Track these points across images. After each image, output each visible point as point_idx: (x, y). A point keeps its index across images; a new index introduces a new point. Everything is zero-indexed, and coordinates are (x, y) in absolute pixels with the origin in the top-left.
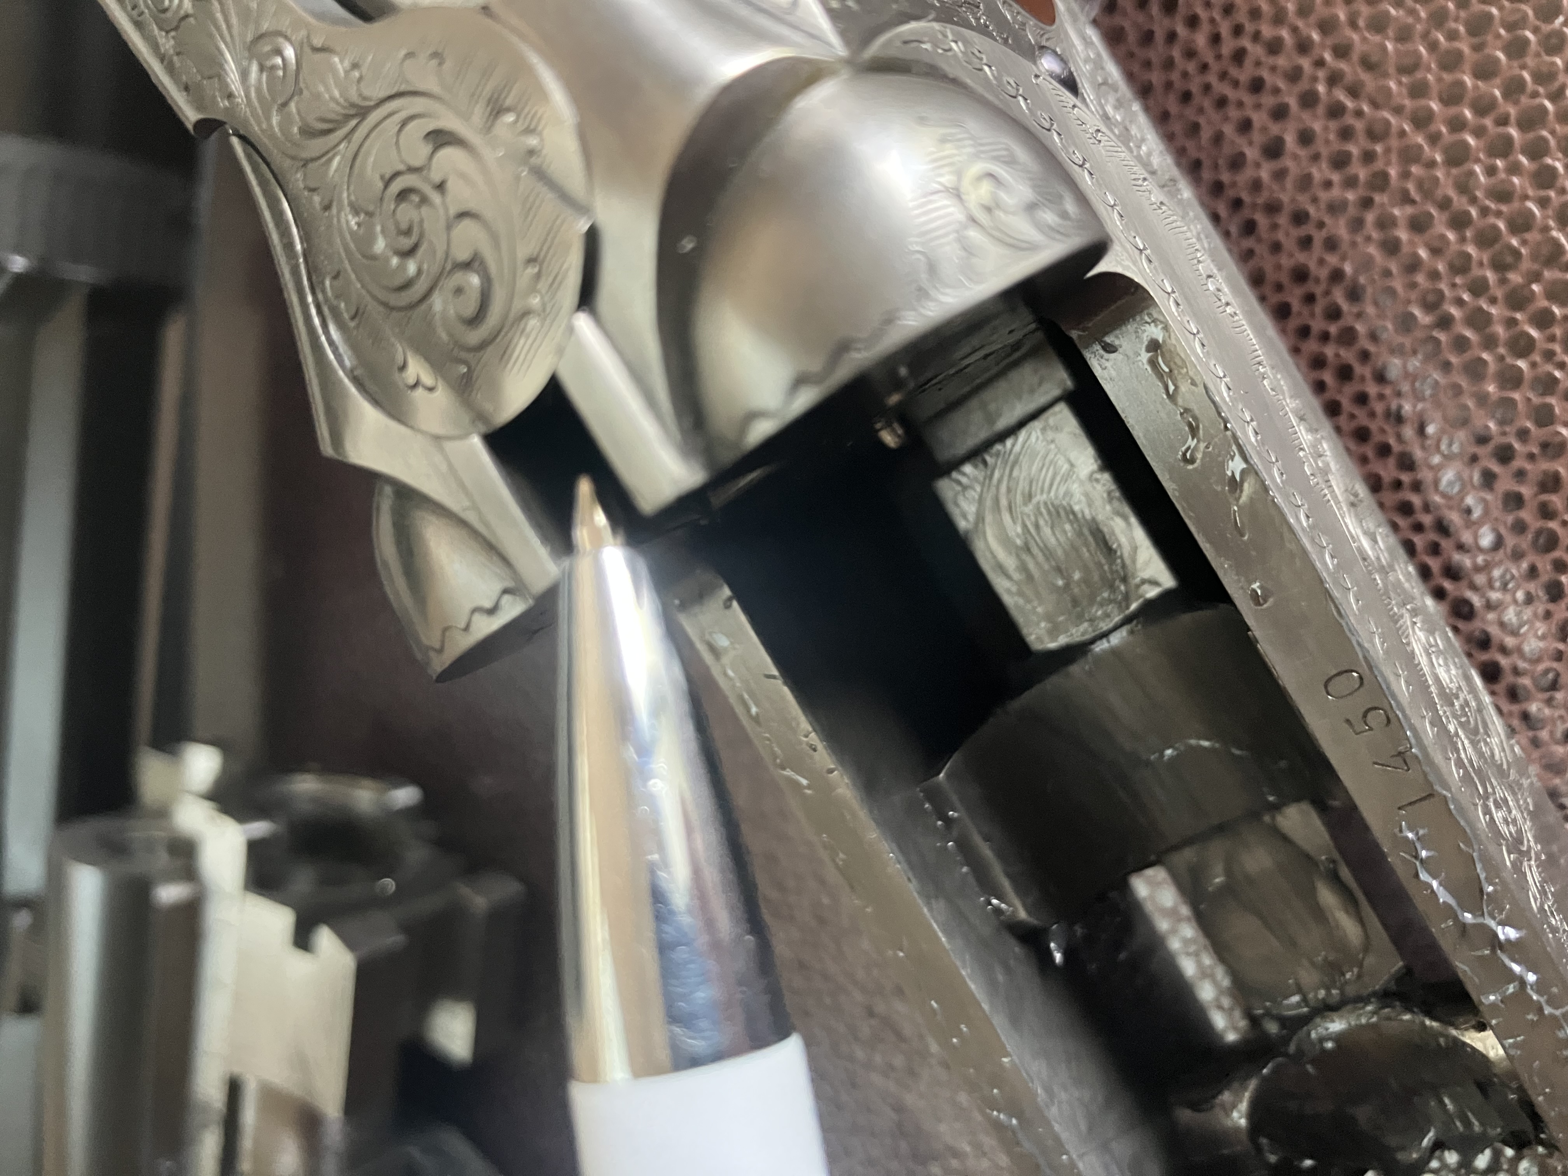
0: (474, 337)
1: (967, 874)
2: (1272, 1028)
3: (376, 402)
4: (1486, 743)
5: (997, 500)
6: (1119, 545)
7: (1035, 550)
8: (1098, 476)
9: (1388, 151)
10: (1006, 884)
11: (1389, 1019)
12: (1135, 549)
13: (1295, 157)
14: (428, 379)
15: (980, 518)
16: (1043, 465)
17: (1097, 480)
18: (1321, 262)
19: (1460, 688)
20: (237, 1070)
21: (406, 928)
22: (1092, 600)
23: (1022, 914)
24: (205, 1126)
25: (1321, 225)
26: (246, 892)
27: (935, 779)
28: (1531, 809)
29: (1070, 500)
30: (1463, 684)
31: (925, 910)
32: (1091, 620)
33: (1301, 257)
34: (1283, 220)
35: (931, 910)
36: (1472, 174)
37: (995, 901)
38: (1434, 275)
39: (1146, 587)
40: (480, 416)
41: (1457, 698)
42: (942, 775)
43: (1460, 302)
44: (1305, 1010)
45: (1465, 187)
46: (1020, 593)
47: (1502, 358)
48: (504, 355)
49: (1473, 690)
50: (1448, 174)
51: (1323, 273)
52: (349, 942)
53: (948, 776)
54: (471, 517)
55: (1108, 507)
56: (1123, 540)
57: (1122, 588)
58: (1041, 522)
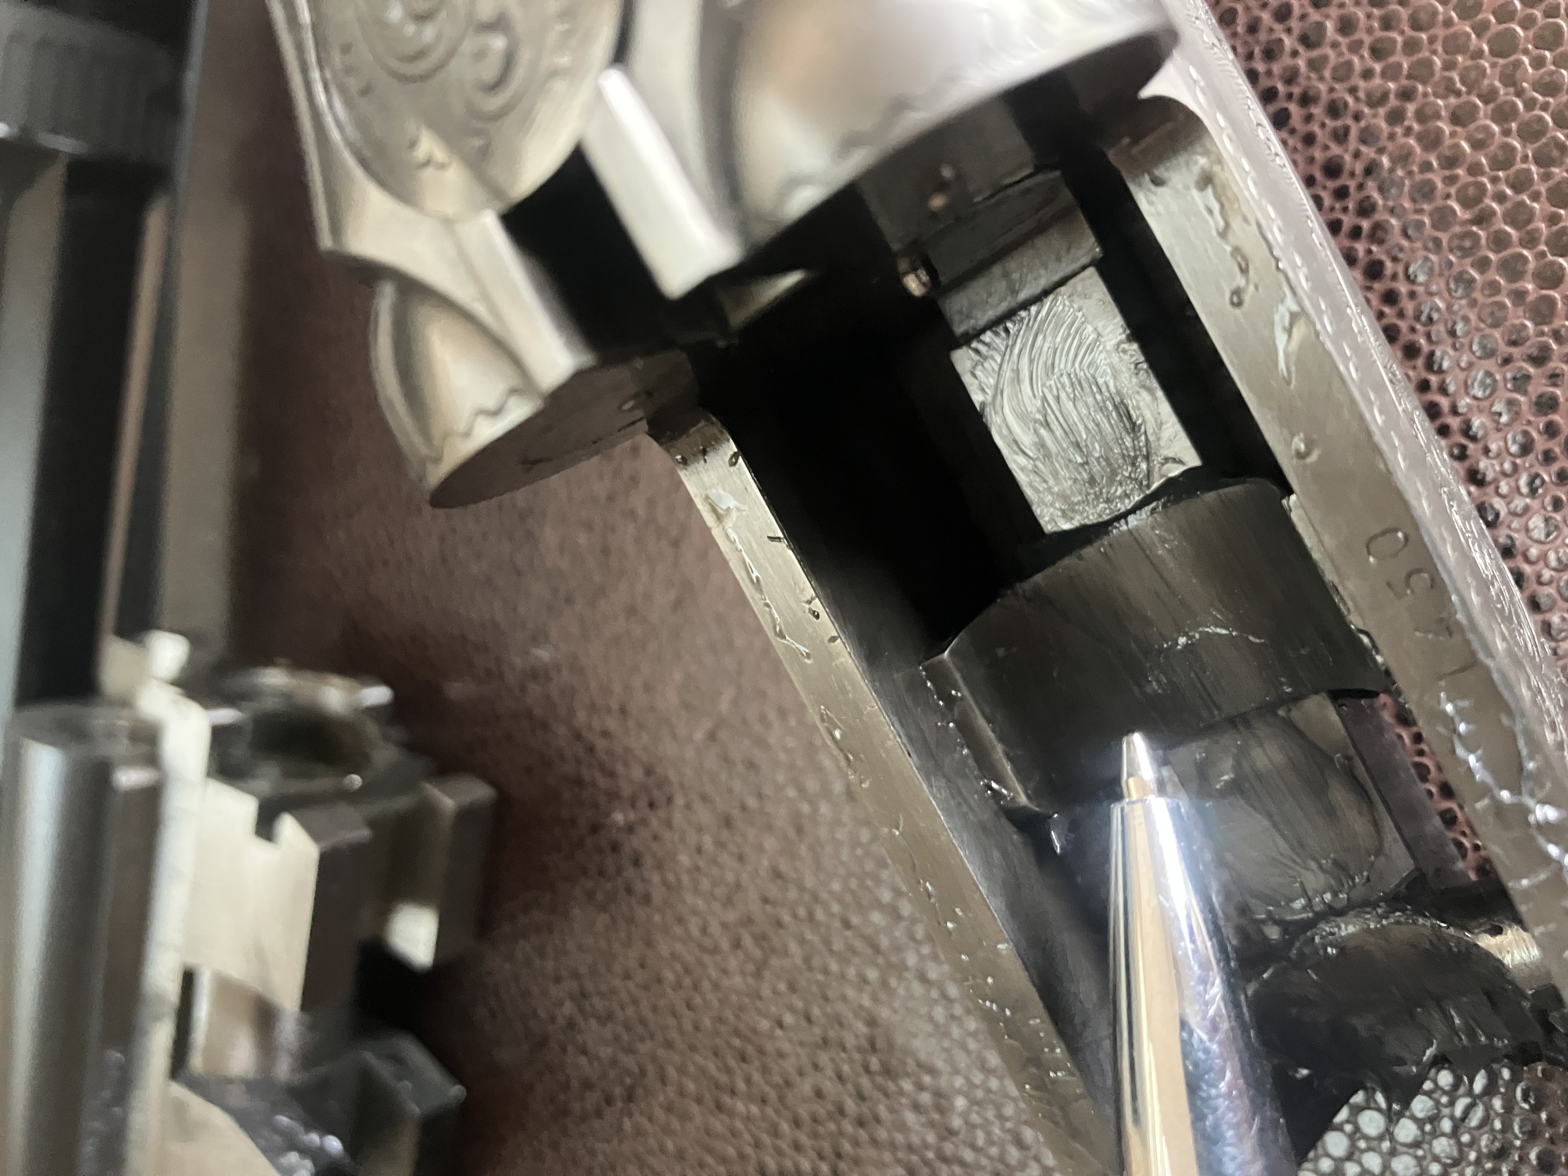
0: (494, 103)
1: (967, 756)
2: (1273, 933)
3: (383, 184)
4: (1520, 635)
5: (1017, 372)
6: (1144, 421)
7: (1055, 426)
8: (1126, 346)
9: (1432, 40)
10: (1008, 768)
11: (1398, 923)
12: (1160, 425)
13: (1335, 45)
14: (440, 154)
15: (998, 391)
16: (1069, 335)
17: (1124, 351)
18: (1357, 155)
19: (1494, 576)
20: (192, 961)
21: (372, 824)
22: (1111, 481)
23: (1023, 800)
24: (158, 1018)
25: (1357, 117)
26: (209, 779)
27: (940, 657)
28: (1562, 705)
29: (1096, 371)
30: (1497, 574)
31: (925, 787)
32: (1108, 501)
33: (1335, 150)
34: (1317, 111)
35: (930, 786)
36: (1518, 64)
37: (995, 786)
38: (1475, 169)
39: (1169, 465)
40: (494, 191)
41: (1493, 584)
42: (946, 652)
43: (1500, 198)
44: (1310, 915)
45: (1510, 79)
46: (1036, 471)
47: (1543, 255)
48: (526, 121)
49: (1505, 582)
50: (1493, 65)
51: (1359, 168)
52: (315, 834)
53: (952, 653)
54: (480, 309)
55: (1134, 380)
56: (1148, 415)
57: (1144, 466)
58: (1063, 396)
